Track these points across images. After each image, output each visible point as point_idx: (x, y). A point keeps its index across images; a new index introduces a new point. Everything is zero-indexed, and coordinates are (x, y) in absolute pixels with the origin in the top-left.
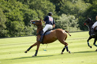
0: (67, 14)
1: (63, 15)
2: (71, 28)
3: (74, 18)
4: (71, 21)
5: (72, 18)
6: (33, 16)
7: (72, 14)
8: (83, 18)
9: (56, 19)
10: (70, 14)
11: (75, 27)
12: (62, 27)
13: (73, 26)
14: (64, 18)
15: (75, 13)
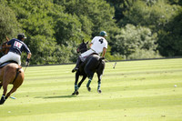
0: (135, 25)
1: (128, 26)
2: (143, 50)
3: (150, 33)
4: (143, 39)
5: (145, 33)
6: (73, 26)
7: (146, 24)
8: (165, 34)
9: (116, 34)
10: (142, 25)
11: (151, 49)
12: (126, 49)
13: (147, 47)
14: (129, 32)
15: (152, 24)
